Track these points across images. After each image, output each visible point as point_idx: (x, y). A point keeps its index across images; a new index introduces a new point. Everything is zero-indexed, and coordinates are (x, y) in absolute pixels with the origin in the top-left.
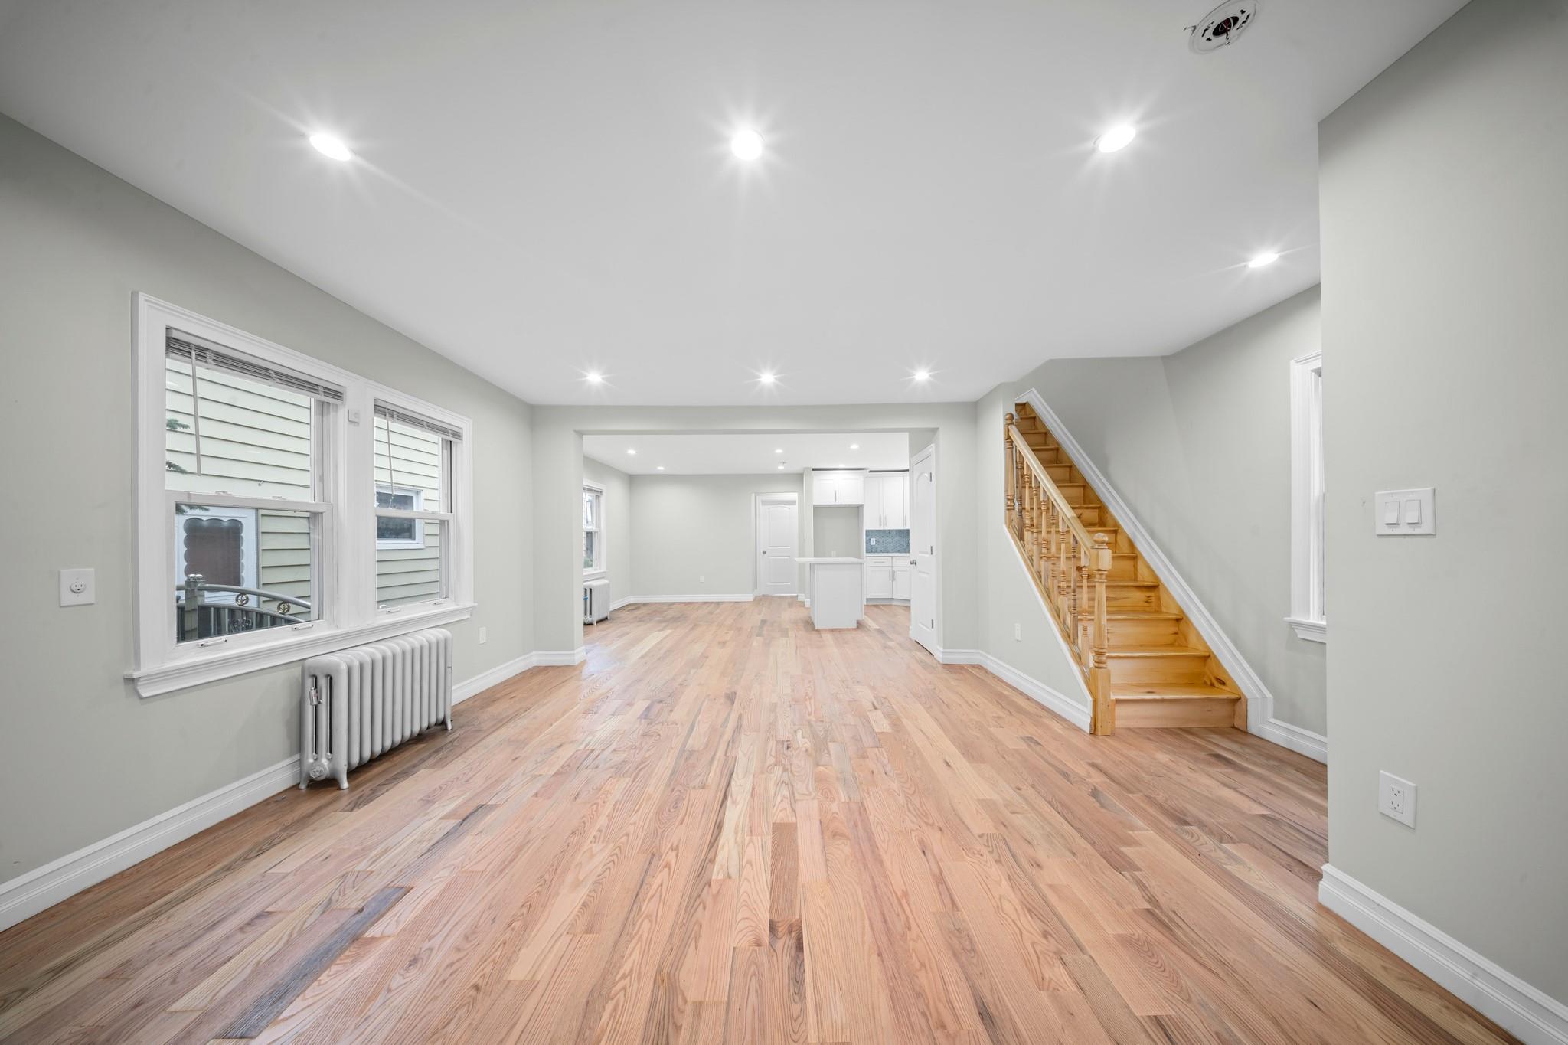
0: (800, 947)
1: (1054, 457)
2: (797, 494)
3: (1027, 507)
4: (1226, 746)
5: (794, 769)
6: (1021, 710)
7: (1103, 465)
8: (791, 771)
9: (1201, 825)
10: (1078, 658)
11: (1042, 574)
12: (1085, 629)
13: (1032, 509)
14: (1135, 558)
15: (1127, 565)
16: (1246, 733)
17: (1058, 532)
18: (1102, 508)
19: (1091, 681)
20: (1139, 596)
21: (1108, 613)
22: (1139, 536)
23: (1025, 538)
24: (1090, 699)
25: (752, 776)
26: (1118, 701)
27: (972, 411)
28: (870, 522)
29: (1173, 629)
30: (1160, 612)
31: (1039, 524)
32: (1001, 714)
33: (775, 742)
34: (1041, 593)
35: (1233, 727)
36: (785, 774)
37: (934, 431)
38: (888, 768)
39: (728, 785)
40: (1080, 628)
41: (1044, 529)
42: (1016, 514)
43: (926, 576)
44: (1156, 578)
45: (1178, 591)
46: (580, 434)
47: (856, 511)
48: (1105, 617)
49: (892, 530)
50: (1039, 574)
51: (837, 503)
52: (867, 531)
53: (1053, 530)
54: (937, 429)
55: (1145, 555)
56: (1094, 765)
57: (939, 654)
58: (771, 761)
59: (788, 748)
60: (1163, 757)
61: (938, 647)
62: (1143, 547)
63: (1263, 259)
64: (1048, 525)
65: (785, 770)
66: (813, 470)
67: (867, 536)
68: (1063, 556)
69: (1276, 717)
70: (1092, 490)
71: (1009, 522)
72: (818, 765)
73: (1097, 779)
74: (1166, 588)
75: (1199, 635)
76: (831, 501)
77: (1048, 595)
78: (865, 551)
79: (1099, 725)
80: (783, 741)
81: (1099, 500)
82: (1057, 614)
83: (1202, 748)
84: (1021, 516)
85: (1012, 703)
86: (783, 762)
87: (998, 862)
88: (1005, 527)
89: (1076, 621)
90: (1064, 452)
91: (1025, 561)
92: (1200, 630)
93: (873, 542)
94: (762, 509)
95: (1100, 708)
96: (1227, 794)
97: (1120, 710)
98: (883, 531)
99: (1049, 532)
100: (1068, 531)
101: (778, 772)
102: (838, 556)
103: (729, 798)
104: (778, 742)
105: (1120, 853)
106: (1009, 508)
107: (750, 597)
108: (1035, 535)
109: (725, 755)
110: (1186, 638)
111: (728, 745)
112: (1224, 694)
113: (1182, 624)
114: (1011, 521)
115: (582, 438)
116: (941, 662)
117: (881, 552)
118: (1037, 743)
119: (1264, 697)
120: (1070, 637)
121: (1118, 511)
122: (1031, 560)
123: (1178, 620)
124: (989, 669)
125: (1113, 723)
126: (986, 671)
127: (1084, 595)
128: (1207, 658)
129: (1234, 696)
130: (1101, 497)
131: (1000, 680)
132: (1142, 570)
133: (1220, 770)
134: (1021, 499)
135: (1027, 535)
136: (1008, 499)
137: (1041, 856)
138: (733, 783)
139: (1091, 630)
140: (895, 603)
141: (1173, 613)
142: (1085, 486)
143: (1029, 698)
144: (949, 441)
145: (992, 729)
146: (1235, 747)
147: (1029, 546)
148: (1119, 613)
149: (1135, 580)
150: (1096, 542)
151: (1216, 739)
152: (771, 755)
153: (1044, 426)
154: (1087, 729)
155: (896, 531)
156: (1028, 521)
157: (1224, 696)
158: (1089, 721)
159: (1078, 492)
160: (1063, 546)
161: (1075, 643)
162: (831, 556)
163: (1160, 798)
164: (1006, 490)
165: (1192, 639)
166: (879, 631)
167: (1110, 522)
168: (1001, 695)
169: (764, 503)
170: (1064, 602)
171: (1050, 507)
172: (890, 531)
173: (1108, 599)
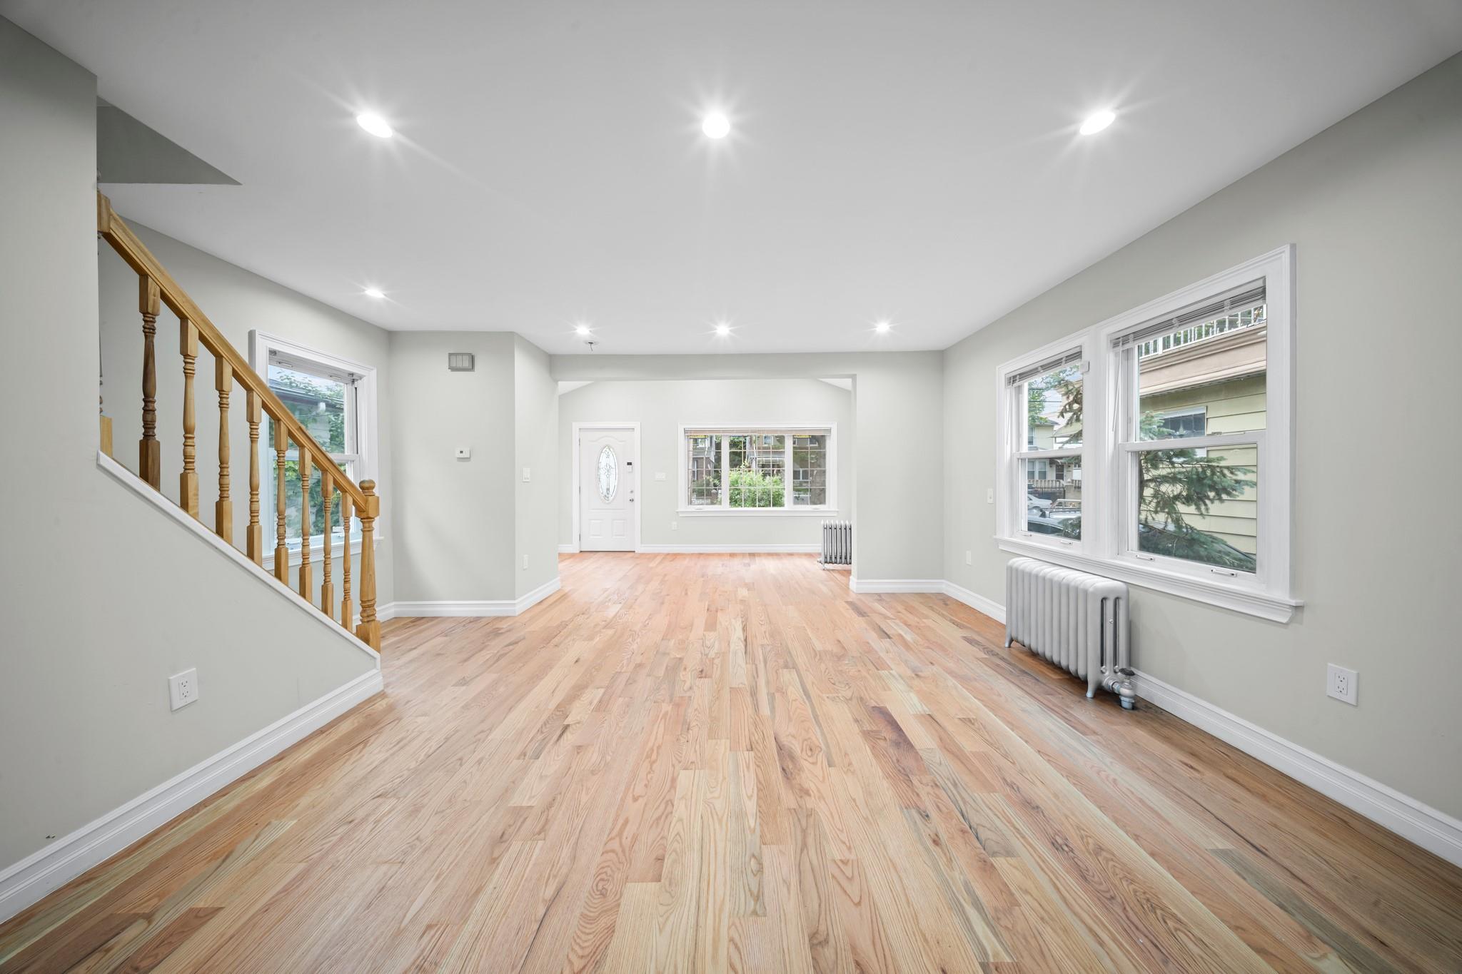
5: (700, 655)
8: (702, 654)
25: (731, 650)
33: (714, 676)
36: (707, 652)
39: (746, 646)
58: (717, 661)
59: (702, 671)
65: (707, 655)
72: (680, 659)
80: (706, 677)
86: (707, 661)
101: (712, 654)
103: (743, 640)
104: (711, 677)
109: (756, 665)
111: (757, 673)
138: (743, 647)
152: (717, 665)
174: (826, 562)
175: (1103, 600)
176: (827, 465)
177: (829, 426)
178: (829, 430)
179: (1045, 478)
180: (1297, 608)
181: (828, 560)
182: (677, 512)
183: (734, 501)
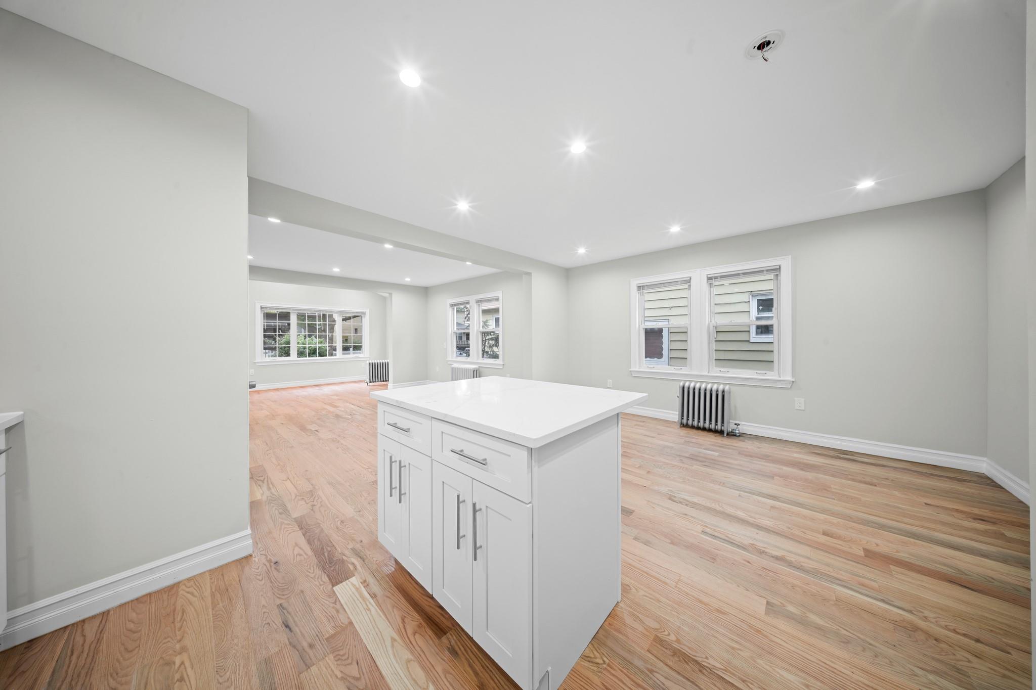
174: (370, 382)
175: (474, 371)
176: (363, 332)
177: (364, 311)
178: (364, 313)
179: (461, 339)
180: (503, 365)
181: (371, 381)
182: (255, 363)
183: (301, 354)
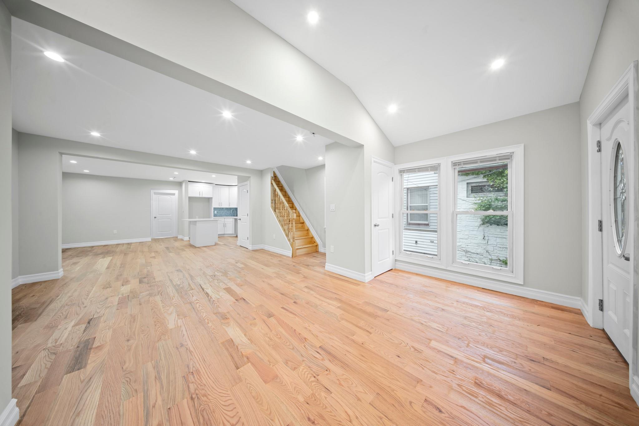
0: (244, 300)
1: (282, 189)
2: (178, 191)
3: (277, 203)
4: (315, 254)
6: (276, 256)
7: (293, 192)
9: (311, 265)
10: (289, 240)
11: (281, 221)
12: (291, 233)
13: (278, 203)
14: (300, 216)
15: (298, 217)
16: (318, 252)
17: (284, 209)
18: (293, 204)
19: (292, 245)
20: (301, 225)
21: (295, 229)
22: (300, 211)
23: (276, 211)
24: (292, 249)
26: (297, 249)
27: (261, 173)
28: (215, 205)
29: (307, 232)
30: (304, 229)
31: (280, 208)
32: (272, 257)
34: (280, 225)
35: (316, 251)
36: (219, 280)
37: (249, 177)
38: (248, 273)
40: (290, 234)
41: (281, 209)
42: (273, 204)
43: (245, 223)
44: (304, 221)
45: (308, 224)
46: (61, 154)
47: (209, 200)
48: (295, 230)
49: (224, 208)
50: (280, 220)
51: (200, 196)
52: (214, 208)
53: (283, 209)
54: (250, 177)
55: (302, 215)
56: (293, 262)
57: (250, 248)
58: (211, 280)
59: (215, 276)
60: (305, 258)
61: (250, 245)
62: (302, 214)
63: (320, 158)
64: (282, 208)
66: (189, 181)
67: (214, 209)
68: (286, 216)
69: (323, 247)
70: (290, 198)
71: (272, 207)
73: (294, 264)
74: (306, 224)
75: (311, 233)
76: (198, 196)
77: (282, 226)
78: (213, 216)
79: (293, 255)
80: (212, 275)
81: (292, 201)
82: (284, 230)
83: (311, 255)
84: (275, 205)
85: (273, 255)
87: (279, 279)
88: (271, 208)
89: (289, 232)
90: (284, 187)
91: (276, 217)
92: (312, 232)
93: (216, 212)
94: (154, 197)
95: (294, 251)
96: (315, 261)
97: (298, 251)
98: (220, 208)
99: (282, 210)
100: (287, 209)
102: (199, 218)
105: (299, 272)
106: (272, 203)
107: (149, 239)
108: (279, 210)
110: (309, 234)
112: (315, 244)
113: (308, 231)
114: (272, 206)
115: (62, 156)
116: (251, 249)
117: (219, 216)
118: (281, 261)
119: (321, 244)
120: (287, 236)
121: (296, 205)
122: (278, 217)
123: (308, 230)
124: (266, 249)
125: (296, 254)
126: (265, 250)
127: (291, 225)
128: (312, 238)
129: (316, 245)
130: (293, 200)
131: (269, 251)
132: (301, 219)
133: (314, 258)
134: (275, 200)
135: (277, 210)
136: (272, 200)
137: (286, 276)
139: (292, 234)
140: (225, 236)
141: (307, 228)
142: (289, 197)
143: (277, 254)
144: (254, 181)
145: (271, 261)
146: (316, 254)
147: (277, 213)
148: (296, 229)
149: (300, 221)
150: (293, 212)
151: (313, 253)
153: (278, 179)
154: (291, 257)
155: (226, 208)
156: (277, 207)
157: (315, 245)
158: (291, 254)
159: (287, 199)
160: (286, 213)
161: (288, 237)
162: (196, 218)
163: (305, 264)
164: (271, 198)
165: (310, 234)
166: (225, 245)
167: (294, 207)
168: (271, 254)
169: (155, 193)
170: (286, 227)
171: (283, 203)
172: (223, 208)
173: (295, 226)
